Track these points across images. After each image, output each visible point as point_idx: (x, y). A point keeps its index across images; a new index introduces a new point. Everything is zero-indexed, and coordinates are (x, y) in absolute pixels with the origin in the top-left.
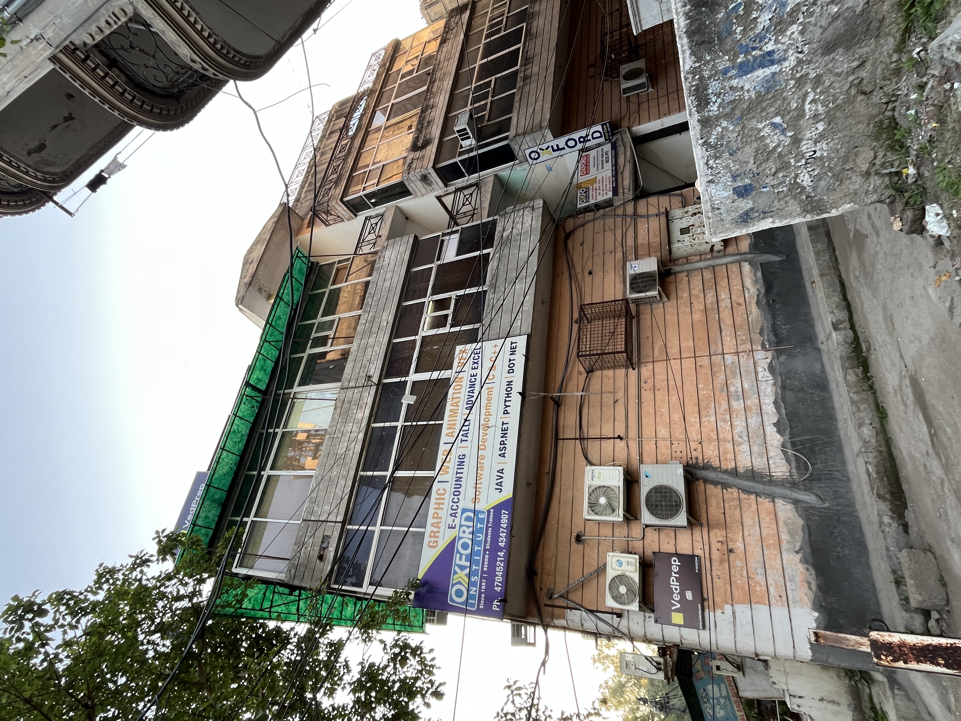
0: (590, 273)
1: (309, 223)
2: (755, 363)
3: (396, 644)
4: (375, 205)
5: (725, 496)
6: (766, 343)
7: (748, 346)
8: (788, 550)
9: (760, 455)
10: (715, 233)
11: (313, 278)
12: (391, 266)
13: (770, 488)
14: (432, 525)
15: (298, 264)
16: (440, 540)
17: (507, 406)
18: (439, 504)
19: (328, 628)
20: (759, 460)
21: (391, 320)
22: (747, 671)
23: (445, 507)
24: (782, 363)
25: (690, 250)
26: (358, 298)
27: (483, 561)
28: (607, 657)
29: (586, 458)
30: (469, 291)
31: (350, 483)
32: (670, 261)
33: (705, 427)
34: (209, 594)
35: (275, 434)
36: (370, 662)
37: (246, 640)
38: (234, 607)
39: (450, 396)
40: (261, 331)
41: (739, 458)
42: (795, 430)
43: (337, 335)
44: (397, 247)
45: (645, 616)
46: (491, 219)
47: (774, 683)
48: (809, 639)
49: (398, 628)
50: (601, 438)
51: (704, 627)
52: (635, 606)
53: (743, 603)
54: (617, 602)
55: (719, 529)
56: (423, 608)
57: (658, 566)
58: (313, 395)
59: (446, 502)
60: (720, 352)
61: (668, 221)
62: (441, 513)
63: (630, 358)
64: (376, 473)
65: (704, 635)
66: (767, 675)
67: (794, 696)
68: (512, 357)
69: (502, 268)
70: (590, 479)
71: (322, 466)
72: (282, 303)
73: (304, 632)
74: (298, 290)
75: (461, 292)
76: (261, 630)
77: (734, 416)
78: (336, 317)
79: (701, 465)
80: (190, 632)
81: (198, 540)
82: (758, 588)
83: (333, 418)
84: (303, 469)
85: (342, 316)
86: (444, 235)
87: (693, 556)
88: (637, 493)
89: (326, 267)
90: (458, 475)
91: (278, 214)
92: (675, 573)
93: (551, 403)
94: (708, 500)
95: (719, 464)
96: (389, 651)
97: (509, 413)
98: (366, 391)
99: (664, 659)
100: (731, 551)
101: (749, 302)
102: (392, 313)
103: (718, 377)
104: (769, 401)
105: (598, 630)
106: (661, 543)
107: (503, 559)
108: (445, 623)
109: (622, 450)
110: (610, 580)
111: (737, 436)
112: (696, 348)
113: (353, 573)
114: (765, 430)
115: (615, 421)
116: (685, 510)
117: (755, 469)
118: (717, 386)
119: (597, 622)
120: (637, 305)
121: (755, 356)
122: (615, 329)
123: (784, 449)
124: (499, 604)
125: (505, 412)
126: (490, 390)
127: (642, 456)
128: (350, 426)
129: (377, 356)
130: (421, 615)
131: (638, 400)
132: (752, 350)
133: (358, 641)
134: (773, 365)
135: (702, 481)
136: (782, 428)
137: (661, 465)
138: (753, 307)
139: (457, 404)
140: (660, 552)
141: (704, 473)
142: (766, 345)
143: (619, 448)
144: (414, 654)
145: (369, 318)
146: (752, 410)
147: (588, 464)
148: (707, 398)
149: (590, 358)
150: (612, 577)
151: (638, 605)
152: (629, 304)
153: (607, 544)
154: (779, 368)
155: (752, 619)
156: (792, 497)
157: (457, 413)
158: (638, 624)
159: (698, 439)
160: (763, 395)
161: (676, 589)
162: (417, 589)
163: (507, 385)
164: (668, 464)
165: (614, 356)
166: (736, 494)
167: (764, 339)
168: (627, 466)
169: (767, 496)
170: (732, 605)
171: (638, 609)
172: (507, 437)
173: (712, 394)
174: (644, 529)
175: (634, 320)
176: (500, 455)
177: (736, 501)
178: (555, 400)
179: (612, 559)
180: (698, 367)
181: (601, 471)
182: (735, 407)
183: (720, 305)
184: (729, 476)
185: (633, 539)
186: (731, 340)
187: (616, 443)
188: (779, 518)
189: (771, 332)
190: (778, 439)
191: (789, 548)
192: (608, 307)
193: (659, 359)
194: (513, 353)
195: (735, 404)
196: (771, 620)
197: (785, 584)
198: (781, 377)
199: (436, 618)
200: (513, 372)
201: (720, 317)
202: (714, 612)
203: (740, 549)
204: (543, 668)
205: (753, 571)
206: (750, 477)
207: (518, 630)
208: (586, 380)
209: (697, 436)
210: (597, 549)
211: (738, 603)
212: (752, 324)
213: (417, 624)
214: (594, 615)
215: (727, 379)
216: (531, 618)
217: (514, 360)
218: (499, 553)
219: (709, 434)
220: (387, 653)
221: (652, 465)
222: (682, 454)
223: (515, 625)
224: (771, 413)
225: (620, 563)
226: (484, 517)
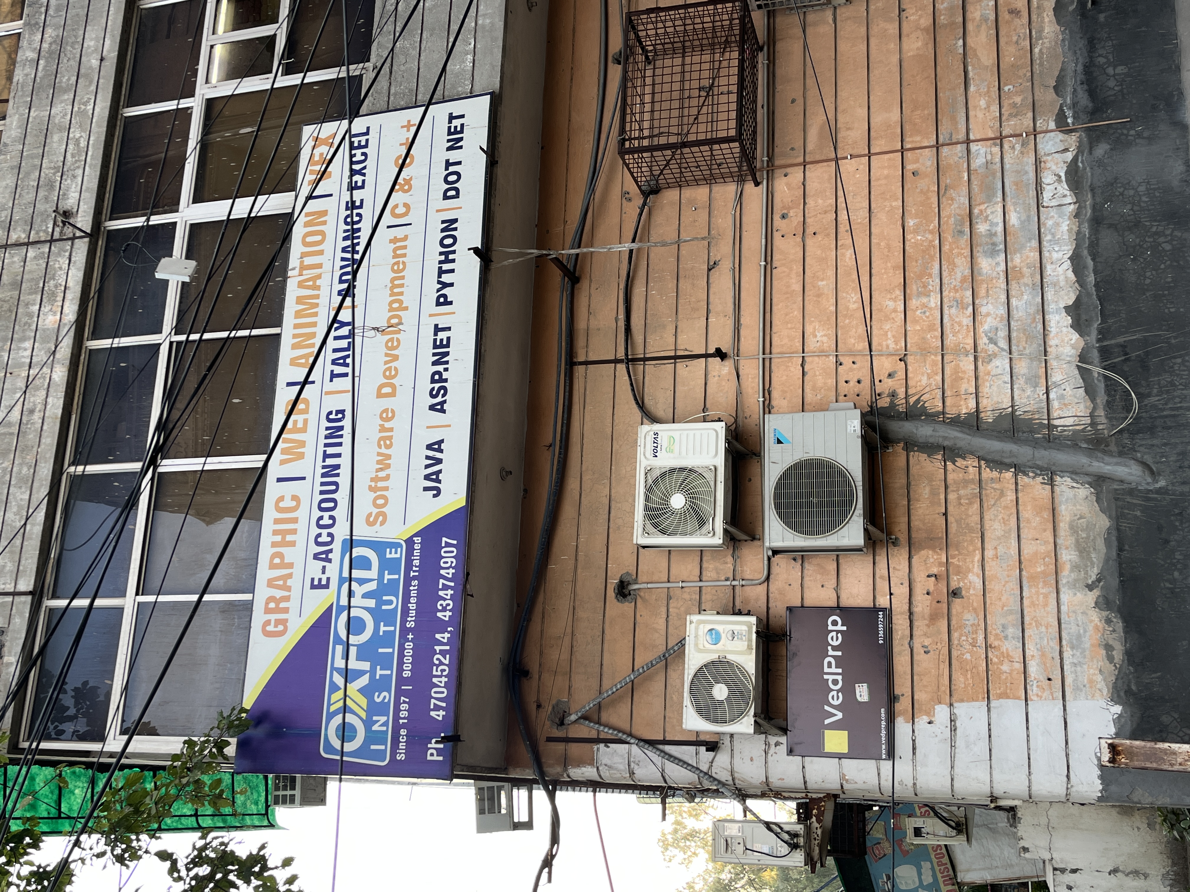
2: (1038, 163)
3: (200, 856)
5: (951, 477)
6: (1069, 113)
7: (1027, 121)
8: (1073, 585)
9: (1032, 381)
13: (1046, 453)
14: (271, 583)
16: (292, 617)
17: (445, 285)
18: (283, 533)
19: (27, 840)
20: (1029, 391)
22: (975, 831)
23: (300, 538)
24: (1100, 163)
27: (401, 656)
29: (641, 406)
33: (916, 321)
39: (294, 261)
41: (985, 390)
42: (1111, 321)
45: (767, 744)
47: (1025, 850)
48: (1099, 759)
49: (203, 823)
50: (676, 358)
51: (890, 755)
52: (745, 725)
53: (973, 699)
54: (708, 719)
55: (933, 548)
56: (265, 771)
57: (797, 637)
59: (301, 526)
60: (962, 136)
62: (293, 555)
63: (747, 156)
66: (1014, 835)
67: (1063, 871)
68: (454, 156)
77: (982, 291)
79: (902, 409)
82: (1005, 667)
87: (875, 610)
88: (756, 480)
90: (330, 461)
92: (834, 648)
93: (556, 275)
94: (912, 487)
95: (940, 404)
96: (183, 873)
97: (451, 303)
98: (59, 254)
99: (806, 826)
100: (955, 593)
101: (1038, 7)
102: (112, 31)
103: (952, 199)
104: (1061, 253)
105: (666, 782)
106: (805, 586)
107: (448, 648)
108: (321, 801)
109: (724, 383)
110: (692, 672)
111: (985, 340)
112: (907, 127)
113: (78, 711)
114: (1046, 323)
115: (710, 315)
116: (862, 512)
117: (1017, 413)
118: (947, 221)
119: (663, 764)
120: (769, 12)
121: (1039, 146)
122: (714, 79)
123: (1084, 365)
124: (441, 746)
125: (442, 300)
126: (398, 244)
127: (769, 394)
128: (26, 350)
129: (80, 155)
130: (262, 788)
131: (766, 261)
132: (1035, 130)
133: (102, 860)
134: (1078, 167)
135: (902, 445)
136: (1084, 317)
137: (812, 414)
138: (1047, 20)
139: (315, 282)
140: (802, 607)
141: (907, 428)
142: (1066, 118)
143: (717, 378)
144: (245, 875)
145: (45, 45)
146: (1023, 276)
147: (644, 420)
148: (924, 251)
149: (652, 156)
150: (698, 666)
151: (752, 721)
152: (749, 11)
153: (686, 596)
154: (1092, 175)
155: (990, 730)
156: (1091, 470)
157: (317, 305)
158: (752, 760)
159: (897, 350)
160: (1050, 241)
161: (835, 682)
162: (243, 731)
163: (443, 230)
164: (827, 410)
165: (711, 150)
166: (973, 471)
167: (1065, 102)
168: (736, 421)
169: (1038, 472)
170: (951, 705)
171: (751, 730)
172: (447, 362)
173: (937, 242)
174: (769, 559)
175: (760, 55)
176: (432, 408)
177: (973, 486)
178: (565, 267)
179: (697, 629)
180: (908, 175)
181: (676, 435)
182: (985, 271)
183: (969, 15)
184: (962, 432)
185: (744, 583)
186: (988, 107)
187: (710, 368)
188: (1060, 518)
189: (1082, 84)
190: (1073, 342)
191: (1075, 580)
192: (698, 20)
193: (818, 157)
194: (455, 145)
195: (985, 264)
196: (1027, 728)
197: (1061, 653)
198: (1093, 196)
199: (297, 792)
200: (457, 196)
201: (968, 48)
202: (913, 723)
203: (974, 589)
204: (546, 870)
205: (998, 631)
206: (1006, 431)
207: (491, 799)
208: (641, 214)
209: (896, 344)
210: (664, 610)
211: (962, 701)
212: (1041, 64)
213: (254, 809)
214: (658, 749)
215: (973, 203)
216: (518, 770)
217: (459, 163)
218: (438, 636)
219: (923, 338)
220: (180, 878)
221: (790, 416)
222: (860, 385)
223: (483, 789)
224: (1062, 284)
225: (715, 636)
226: (398, 556)
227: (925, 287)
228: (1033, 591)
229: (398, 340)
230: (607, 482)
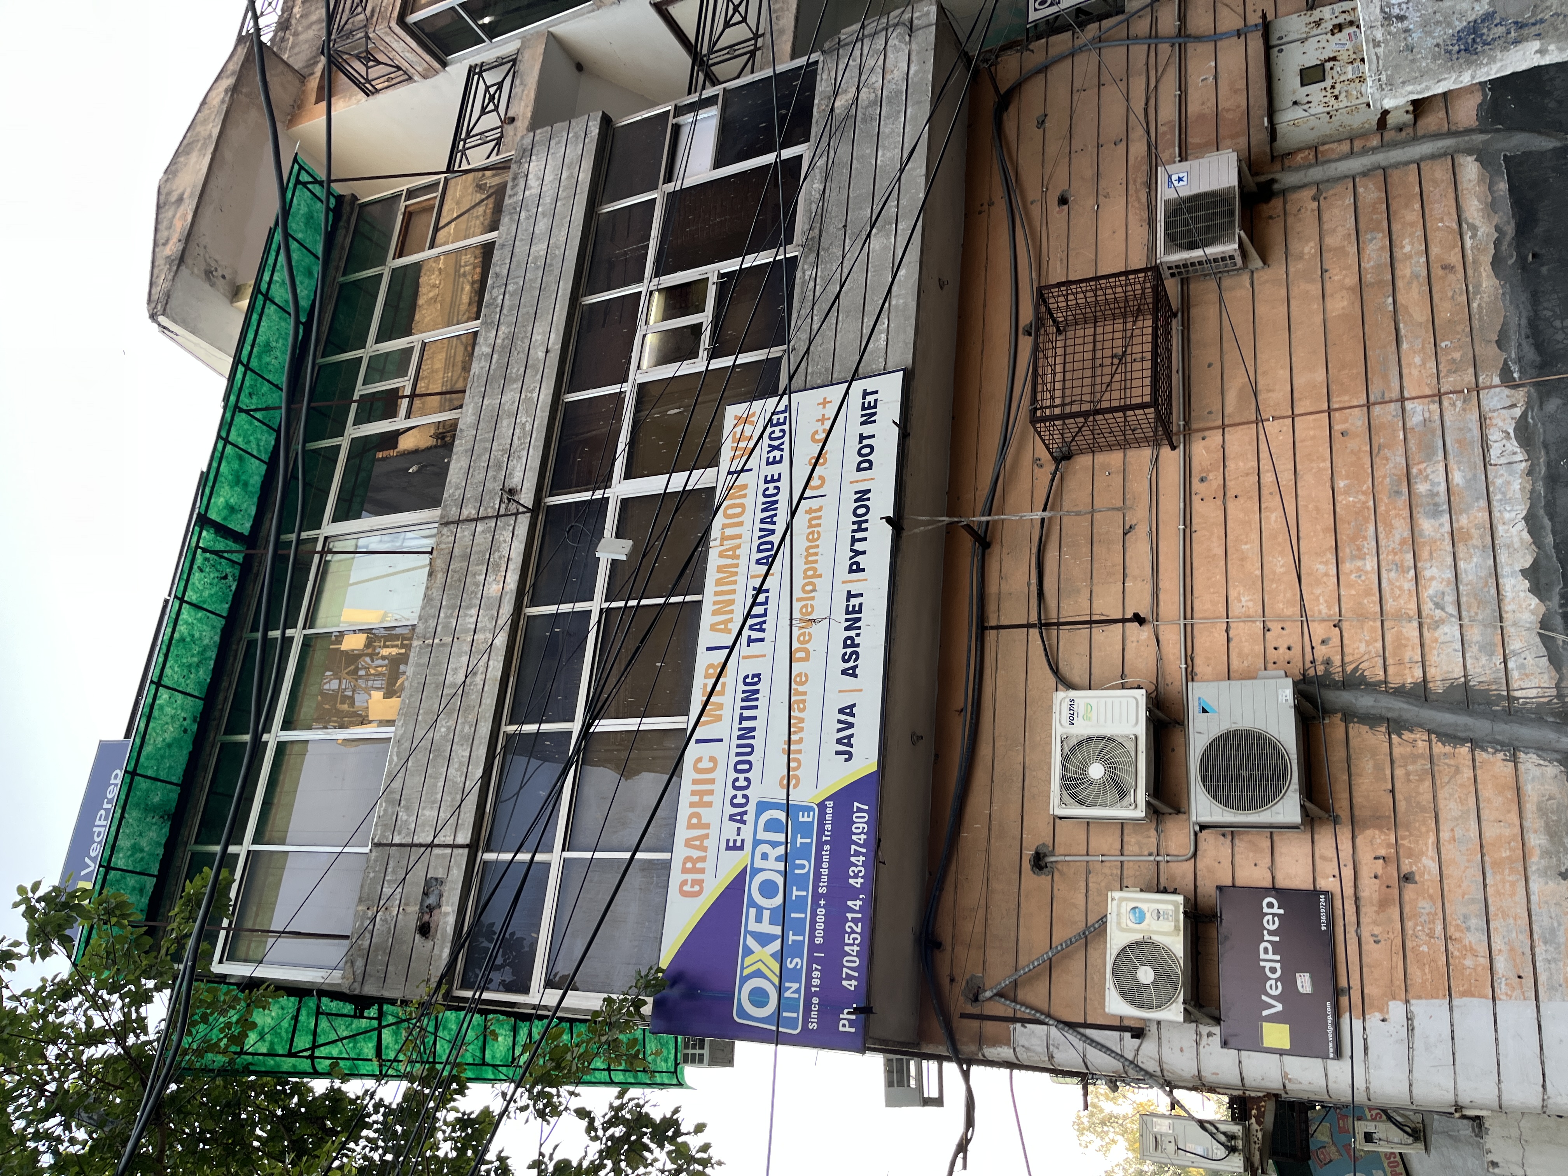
0: (1063, 201)
1: (320, 88)
2: (1482, 420)
3: (616, 1117)
4: (492, 32)
5: (1396, 751)
6: (1515, 368)
7: (1468, 377)
8: (1544, 873)
9: (1486, 648)
10: (1390, 83)
11: (344, 239)
12: (547, 200)
13: (1507, 727)
14: (688, 843)
15: (301, 201)
16: (708, 878)
17: (858, 553)
18: (701, 793)
19: (454, 1086)
20: (1484, 660)
21: (556, 341)
22: (1434, 1139)
23: (717, 799)
24: (1552, 418)
25: (1325, 127)
26: (467, 288)
27: (813, 922)
28: (1109, 1120)
29: (1055, 670)
30: (751, 261)
31: (481, 752)
32: (1273, 158)
33: (1350, 586)
34: (163, 1026)
35: (287, 642)
36: (557, 1157)
37: (263, 1122)
38: (225, 1052)
39: (716, 531)
40: (223, 383)
41: (1433, 658)
43: (421, 388)
44: (558, 150)
45: (1198, 1033)
46: (801, 61)
47: (1494, 1164)
49: (618, 1077)
50: (1091, 622)
51: (1339, 1054)
52: (1174, 1012)
53: (1433, 996)
54: (1133, 1003)
55: (1380, 828)
56: (676, 1032)
57: (1229, 919)
58: (373, 543)
59: (718, 787)
60: (1395, 394)
61: (1268, 48)
62: (710, 815)
63: (1163, 421)
64: (546, 727)
65: (1339, 1071)
66: (1480, 1146)
68: (867, 430)
69: (833, 196)
70: (1065, 721)
71: (411, 714)
72: (271, 309)
73: (399, 1099)
74: (310, 274)
75: (731, 265)
76: (295, 1100)
77: (1424, 554)
78: (413, 340)
79: (1338, 677)
80: (129, 1110)
81: (121, 905)
82: (1469, 962)
83: (428, 598)
84: (363, 721)
85: (428, 337)
86: (679, 111)
87: (1315, 893)
88: (1180, 750)
89: (376, 210)
90: (746, 724)
91: (235, 66)
92: (1271, 933)
93: (967, 542)
94: (1353, 761)
95: (1382, 673)
96: (600, 1133)
97: (863, 570)
98: (504, 528)
99: (1244, 1127)
100: (1407, 878)
101: (1474, 262)
102: (557, 325)
103: (1387, 459)
104: (1513, 514)
105: (1087, 1068)
106: (1236, 865)
107: (860, 916)
108: (729, 1061)
109: (1143, 649)
110: (1115, 953)
111: (1431, 605)
112: (1333, 387)
113: (505, 961)
114: (1500, 587)
115: (1127, 580)
116: (1297, 787)
117: (1471, 683)
118: (1382, 482)
119: (1084, 1049)
120: (1182, 280)
121: (1483, 403)
122: (1126, 347)
123: (1547, 633)
124: (853, 1017)
125: (854, 567)
126: (813, 515)
127: (1192, 660)
128: (471, 616)
129: (525, 438)
130: (672, 1045)
131: (1184, 524)
132: (1477, 386)
133: (525, 1114)
134: (1528, 423)
135: (1339, 715)
136: (1543, 581)
137: (1239, 682)
138: (1484, 274)
139: (734, 552)
140: (1234, 886)
141: (1345, 697)
142: (1512, 373)
143: (1135, 644)
144: (660, 1138)
145: (499, 341)
146: (1471, 538)
147: (1060, 686)
148: (1357, 513)
149: (1064, 423)
150: (1121, 946)
151: (1181, 1008)
152: (1162, 280)
153: (1107, 871)
154: (1544, 431)
155: (1452, 1031)
156: (1559, 746)
157: (736, 573)
158: (1182, 1050)
159: (1331, 616)
160: (1501, 500)
161: (1273, 970)
162: (659, 991)
163: (856, 501)
164: (1255, 678)
165: (1125, 417)
166: (1422, 746)
167: (1510, 356)
168: (1157, 687)
169: (1499, 747)
170: (1407, 1001)
171: (1181, 1018)
172: (859, 628)
173: (1371, 503)
174: (1196, 834)
175: (1174, 321)
176: (844, 672)
177: (1423, 762)
178: (976, 533)
179: (1119, 906)
180: (1336, 435)
181: (1093, 702)
182: (1427, 533)
183: (1398, 273)
184: (1407, 703)
185: (1169, 858)
186: (1424, 363)
187: (1128, 632)
188: (1527, 798)
189: (1528, 337)
190: (1532, 607)
191: (1547, 868)
192: (1109, 291)
193: (1238, 420)
194: (868, 419)
195: (1426, 525)
196: (1496, 1031)
197: (1532, 948)
198: (1547, 453)
199: (706, 1052)
200: (870, 468)
201: (1398, 305)
202: (1364, 1020)
203: (1429, 873)
204: (961, 1155)
205: (1459, 922)
206: (1459, 703)
207: (900, 1071)
208: (1053, 480)
209: (1330, 610)
210: (1083, 884)
211: (1420, 997)
212: (1481, 319)
213: (663, 1066)
214: (1079, 1033)
215: (1411, 462)
216: (931, 1046)
217: (873, 436)
218: (850, 903)
219: (1360, 603)
220: (596, 1138)
221: (1215, 684)
222: (1291, 652)
223: (892, 1060)
224: (1517, 545)
225: (1139, 915)
226: (810, 819)
227: (1359, 549)
228: (1498, 877)
229: (812, 606)
230: (1021, 748)
